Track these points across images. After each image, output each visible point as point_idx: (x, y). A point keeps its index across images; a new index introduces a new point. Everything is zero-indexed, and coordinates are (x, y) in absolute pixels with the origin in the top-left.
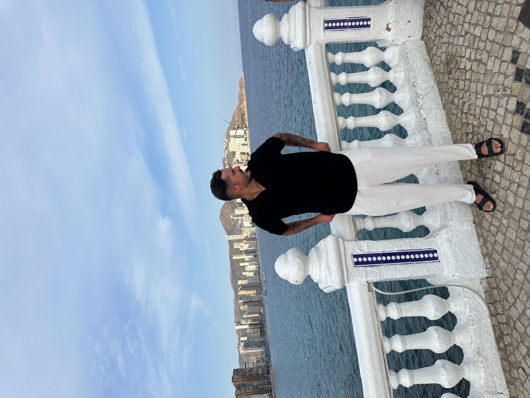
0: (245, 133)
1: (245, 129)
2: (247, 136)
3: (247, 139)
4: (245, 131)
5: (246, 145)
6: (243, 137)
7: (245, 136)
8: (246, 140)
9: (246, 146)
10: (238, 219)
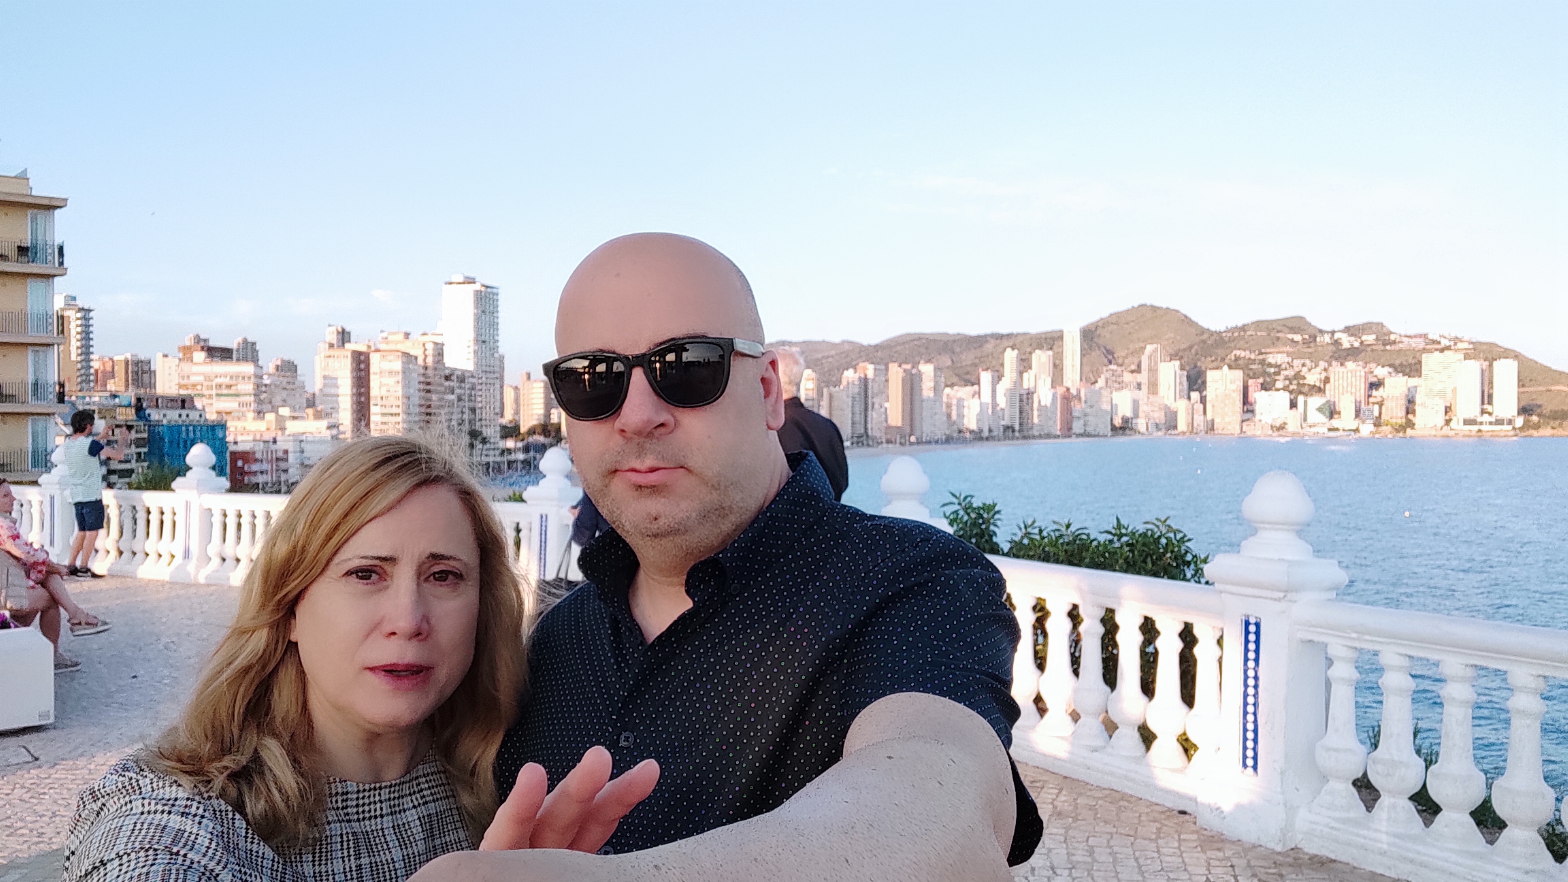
0: (1499, 422)
1: (1519, 422)
2: (1483, 428)
3: (1475, 428)
4: (1510, 422)
5: (1448, 422)
6: (1483, 412)
7: (1486, 418)
8: (1467, 422)
9: (1440, 420)
10: (1138, 370)
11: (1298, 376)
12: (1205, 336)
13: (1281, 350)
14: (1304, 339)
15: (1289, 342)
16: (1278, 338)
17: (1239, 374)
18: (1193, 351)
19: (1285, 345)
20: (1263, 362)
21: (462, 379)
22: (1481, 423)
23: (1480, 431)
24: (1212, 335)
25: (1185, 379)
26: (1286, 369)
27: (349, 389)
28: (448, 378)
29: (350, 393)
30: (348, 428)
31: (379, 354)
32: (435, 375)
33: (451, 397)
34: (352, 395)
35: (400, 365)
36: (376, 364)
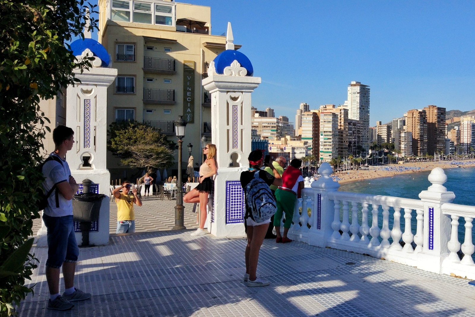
21: (354, 124)
27: (312, 128)
28: (349, 124)
29: (312, 130)
30: (311, 144)
31: (323, 114)
32: (344, 123)
33: (351, 132)
34: (313, 131)
35: (331, 118)
36: (322, 118)
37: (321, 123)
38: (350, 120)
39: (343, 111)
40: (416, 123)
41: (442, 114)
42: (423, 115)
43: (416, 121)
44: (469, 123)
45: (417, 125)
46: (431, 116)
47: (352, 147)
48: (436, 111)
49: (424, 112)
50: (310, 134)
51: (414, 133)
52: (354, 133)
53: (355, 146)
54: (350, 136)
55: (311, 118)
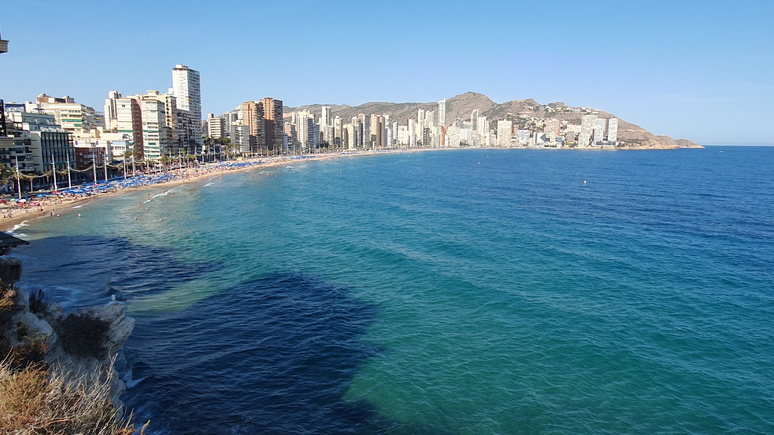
1: (617, 144)
2: (604, 146)
3: (600, 146)
4: (614, 144)
5: (590, 144)
6: (604, 139)
8: (598, 143)
11: (533, 124)
12: (495, 106)
13: (525, 112)
14: (534, 108)
15: (528, 110)
16: (524, 108)
17: (510, 122)
18: (490, 112)
19: (527, 111)
20: (518, 118)
21: (184, 115)
22: (603, 144)
23: (602, 147)
24: (498, 106)
25: (488, 124)
26: (528, 121)
27: (131, 118)
28: (179, 115)
29: (131, 120)
30: (132, 138)
31: (145, 101)
32: (172, 113)
33: (181, 124)
34: (133, 122)
35: (156, 107)
36: (143, 106)
37: (142, 112)
38: (179, 110)
39: (169, 100)
40: (253, 117)
41: (279, 107)
42: (260, 108)
43: (253, 114)
44: (305, 118)
45: (254, 118)
46: (268, 109)
47: (182, 142)
48: (272, 104)
49: (261, 104)
50: (129, 126)
51: (251, 127)
52: (184, 125)
53: (187, 141)
54: (180, 129)
55: (129, 106)
